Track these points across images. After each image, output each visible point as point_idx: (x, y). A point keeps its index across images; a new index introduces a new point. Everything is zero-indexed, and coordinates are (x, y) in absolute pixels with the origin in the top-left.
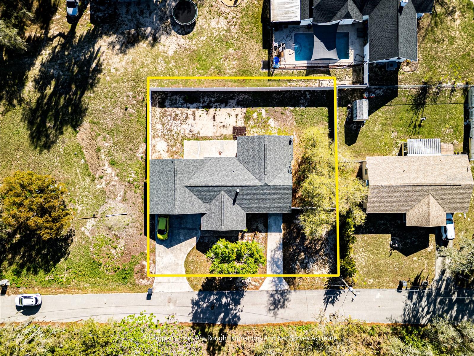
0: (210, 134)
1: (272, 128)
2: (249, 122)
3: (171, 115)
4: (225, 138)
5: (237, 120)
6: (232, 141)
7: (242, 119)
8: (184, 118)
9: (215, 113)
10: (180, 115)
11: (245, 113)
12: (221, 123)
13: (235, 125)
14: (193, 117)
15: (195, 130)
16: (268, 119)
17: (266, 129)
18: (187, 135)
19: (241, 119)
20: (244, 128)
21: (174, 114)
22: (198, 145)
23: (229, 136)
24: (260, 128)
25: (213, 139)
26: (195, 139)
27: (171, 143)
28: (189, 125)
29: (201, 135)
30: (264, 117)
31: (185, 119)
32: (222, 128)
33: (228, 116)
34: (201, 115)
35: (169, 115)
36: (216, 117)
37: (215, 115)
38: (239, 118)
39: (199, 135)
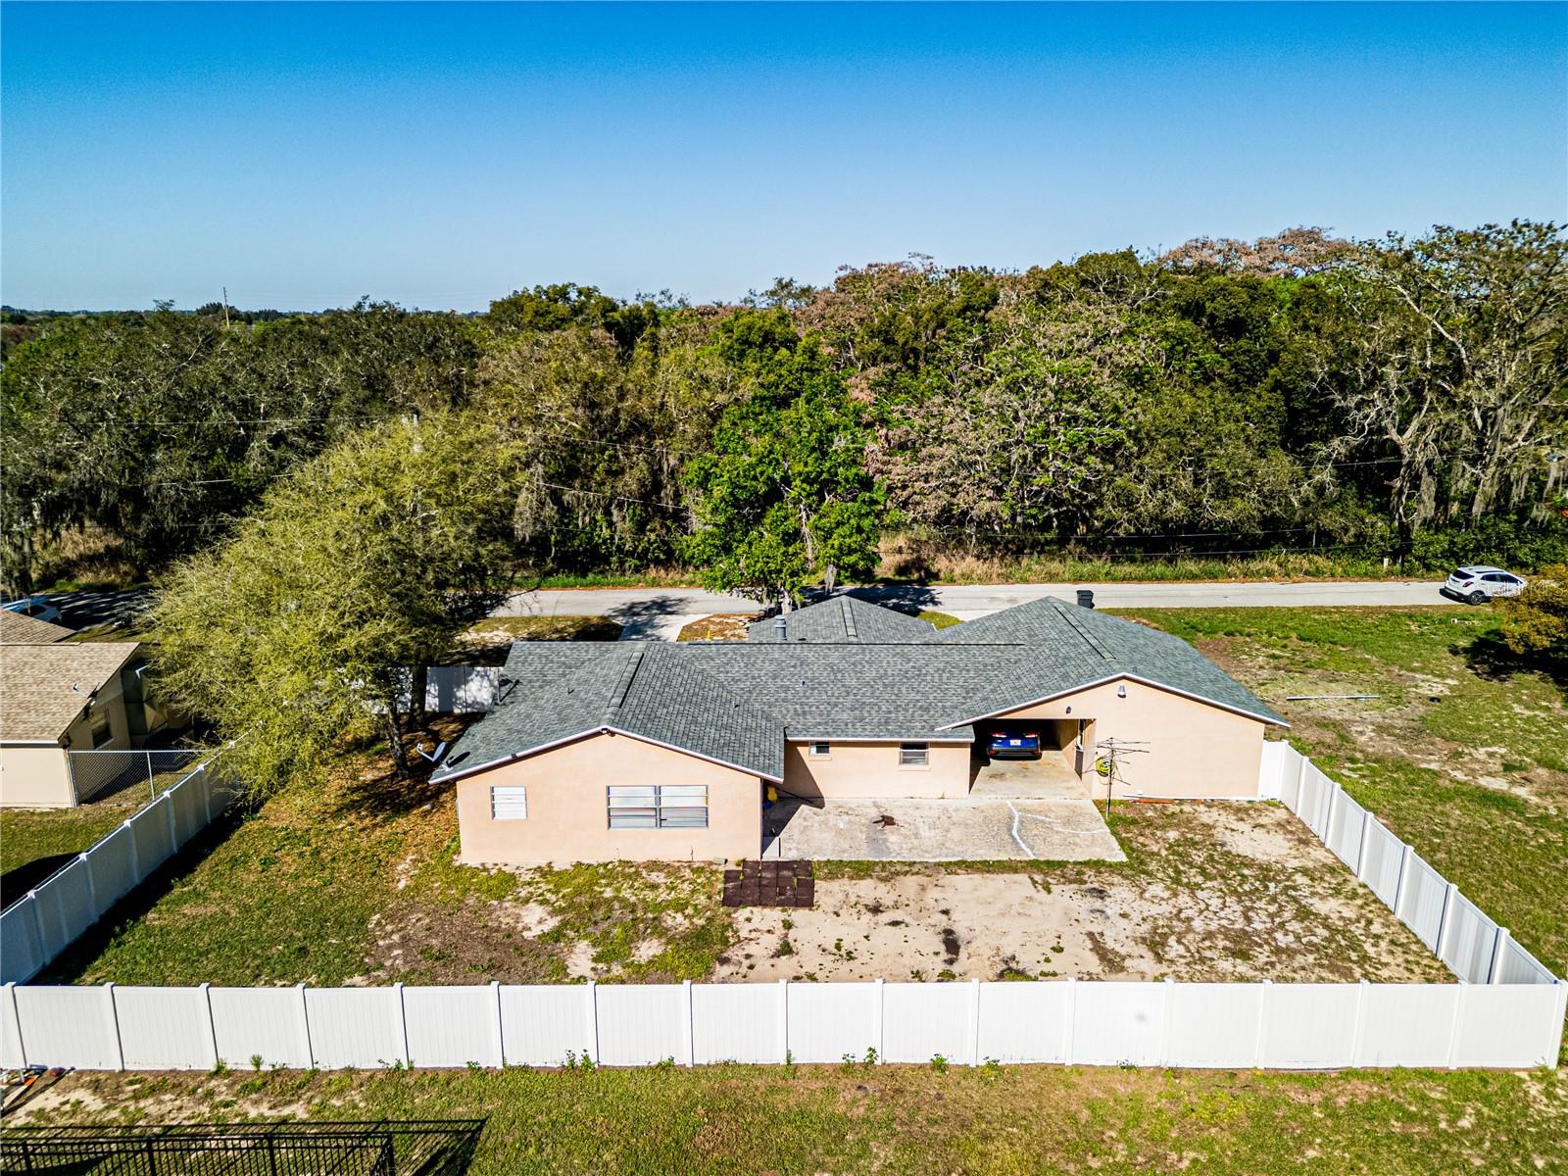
0: (963, 880)
1: (544, 902)
2: (700, 922)
3: (1278, 951)
4: (861, 870)
5: (780, 931)
6: (816, 858)
7: (743, 934)
8: (1172, 940)
9: (951, 962)
10: (1208, 954)
11: (725, 961)
12: (895, 923)
13: (799, 915)
14: (1110, 944)
15: (1065, 898)
16: (557, 935)
17: (584, 899)
18: (1116, 879)
19: (754, 935)
20: (732, 901)
21: (1263, 959)
22: (1032, 848)
23: (831, 876)
24: (623, 900)
25: (939, 864)
26: (1062, 864)
27: (1204, 854)
28: (1124, 916)
29: (1023, 878)
30: (583, 945)
31: (1165, 936)
32: (887, 900)
33: (846, 946)
34: (1051, 955)
35: (1296, 952)
36: (942, 948)
37: (944, 956)
38: (773, 942)
39: (1038, 878)
